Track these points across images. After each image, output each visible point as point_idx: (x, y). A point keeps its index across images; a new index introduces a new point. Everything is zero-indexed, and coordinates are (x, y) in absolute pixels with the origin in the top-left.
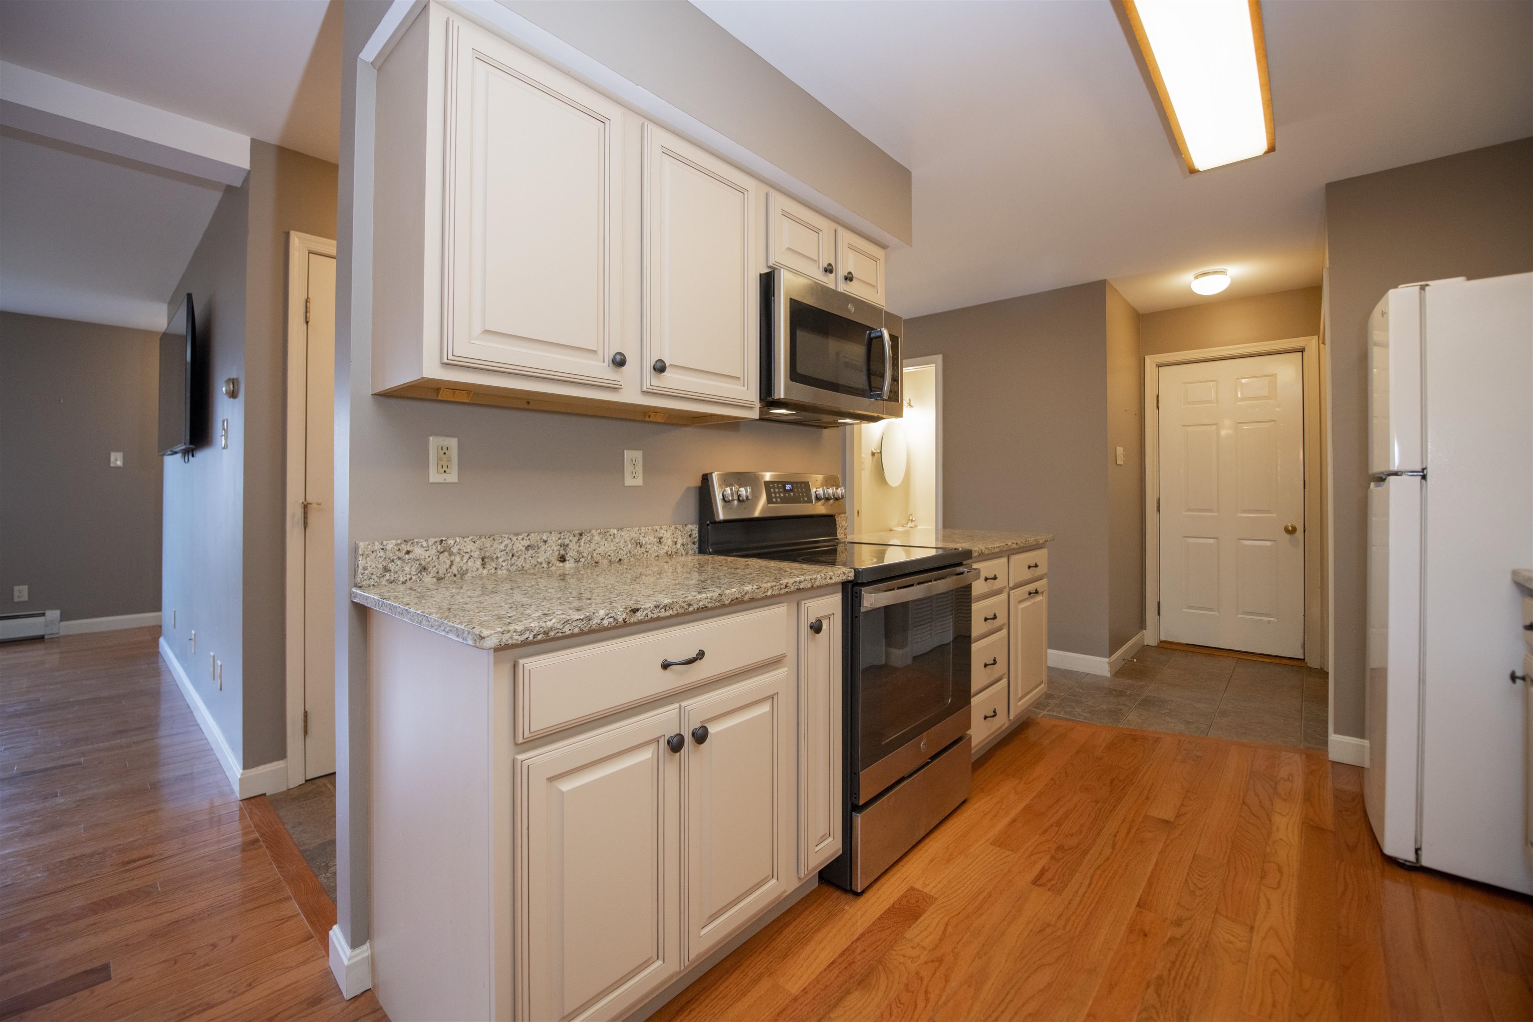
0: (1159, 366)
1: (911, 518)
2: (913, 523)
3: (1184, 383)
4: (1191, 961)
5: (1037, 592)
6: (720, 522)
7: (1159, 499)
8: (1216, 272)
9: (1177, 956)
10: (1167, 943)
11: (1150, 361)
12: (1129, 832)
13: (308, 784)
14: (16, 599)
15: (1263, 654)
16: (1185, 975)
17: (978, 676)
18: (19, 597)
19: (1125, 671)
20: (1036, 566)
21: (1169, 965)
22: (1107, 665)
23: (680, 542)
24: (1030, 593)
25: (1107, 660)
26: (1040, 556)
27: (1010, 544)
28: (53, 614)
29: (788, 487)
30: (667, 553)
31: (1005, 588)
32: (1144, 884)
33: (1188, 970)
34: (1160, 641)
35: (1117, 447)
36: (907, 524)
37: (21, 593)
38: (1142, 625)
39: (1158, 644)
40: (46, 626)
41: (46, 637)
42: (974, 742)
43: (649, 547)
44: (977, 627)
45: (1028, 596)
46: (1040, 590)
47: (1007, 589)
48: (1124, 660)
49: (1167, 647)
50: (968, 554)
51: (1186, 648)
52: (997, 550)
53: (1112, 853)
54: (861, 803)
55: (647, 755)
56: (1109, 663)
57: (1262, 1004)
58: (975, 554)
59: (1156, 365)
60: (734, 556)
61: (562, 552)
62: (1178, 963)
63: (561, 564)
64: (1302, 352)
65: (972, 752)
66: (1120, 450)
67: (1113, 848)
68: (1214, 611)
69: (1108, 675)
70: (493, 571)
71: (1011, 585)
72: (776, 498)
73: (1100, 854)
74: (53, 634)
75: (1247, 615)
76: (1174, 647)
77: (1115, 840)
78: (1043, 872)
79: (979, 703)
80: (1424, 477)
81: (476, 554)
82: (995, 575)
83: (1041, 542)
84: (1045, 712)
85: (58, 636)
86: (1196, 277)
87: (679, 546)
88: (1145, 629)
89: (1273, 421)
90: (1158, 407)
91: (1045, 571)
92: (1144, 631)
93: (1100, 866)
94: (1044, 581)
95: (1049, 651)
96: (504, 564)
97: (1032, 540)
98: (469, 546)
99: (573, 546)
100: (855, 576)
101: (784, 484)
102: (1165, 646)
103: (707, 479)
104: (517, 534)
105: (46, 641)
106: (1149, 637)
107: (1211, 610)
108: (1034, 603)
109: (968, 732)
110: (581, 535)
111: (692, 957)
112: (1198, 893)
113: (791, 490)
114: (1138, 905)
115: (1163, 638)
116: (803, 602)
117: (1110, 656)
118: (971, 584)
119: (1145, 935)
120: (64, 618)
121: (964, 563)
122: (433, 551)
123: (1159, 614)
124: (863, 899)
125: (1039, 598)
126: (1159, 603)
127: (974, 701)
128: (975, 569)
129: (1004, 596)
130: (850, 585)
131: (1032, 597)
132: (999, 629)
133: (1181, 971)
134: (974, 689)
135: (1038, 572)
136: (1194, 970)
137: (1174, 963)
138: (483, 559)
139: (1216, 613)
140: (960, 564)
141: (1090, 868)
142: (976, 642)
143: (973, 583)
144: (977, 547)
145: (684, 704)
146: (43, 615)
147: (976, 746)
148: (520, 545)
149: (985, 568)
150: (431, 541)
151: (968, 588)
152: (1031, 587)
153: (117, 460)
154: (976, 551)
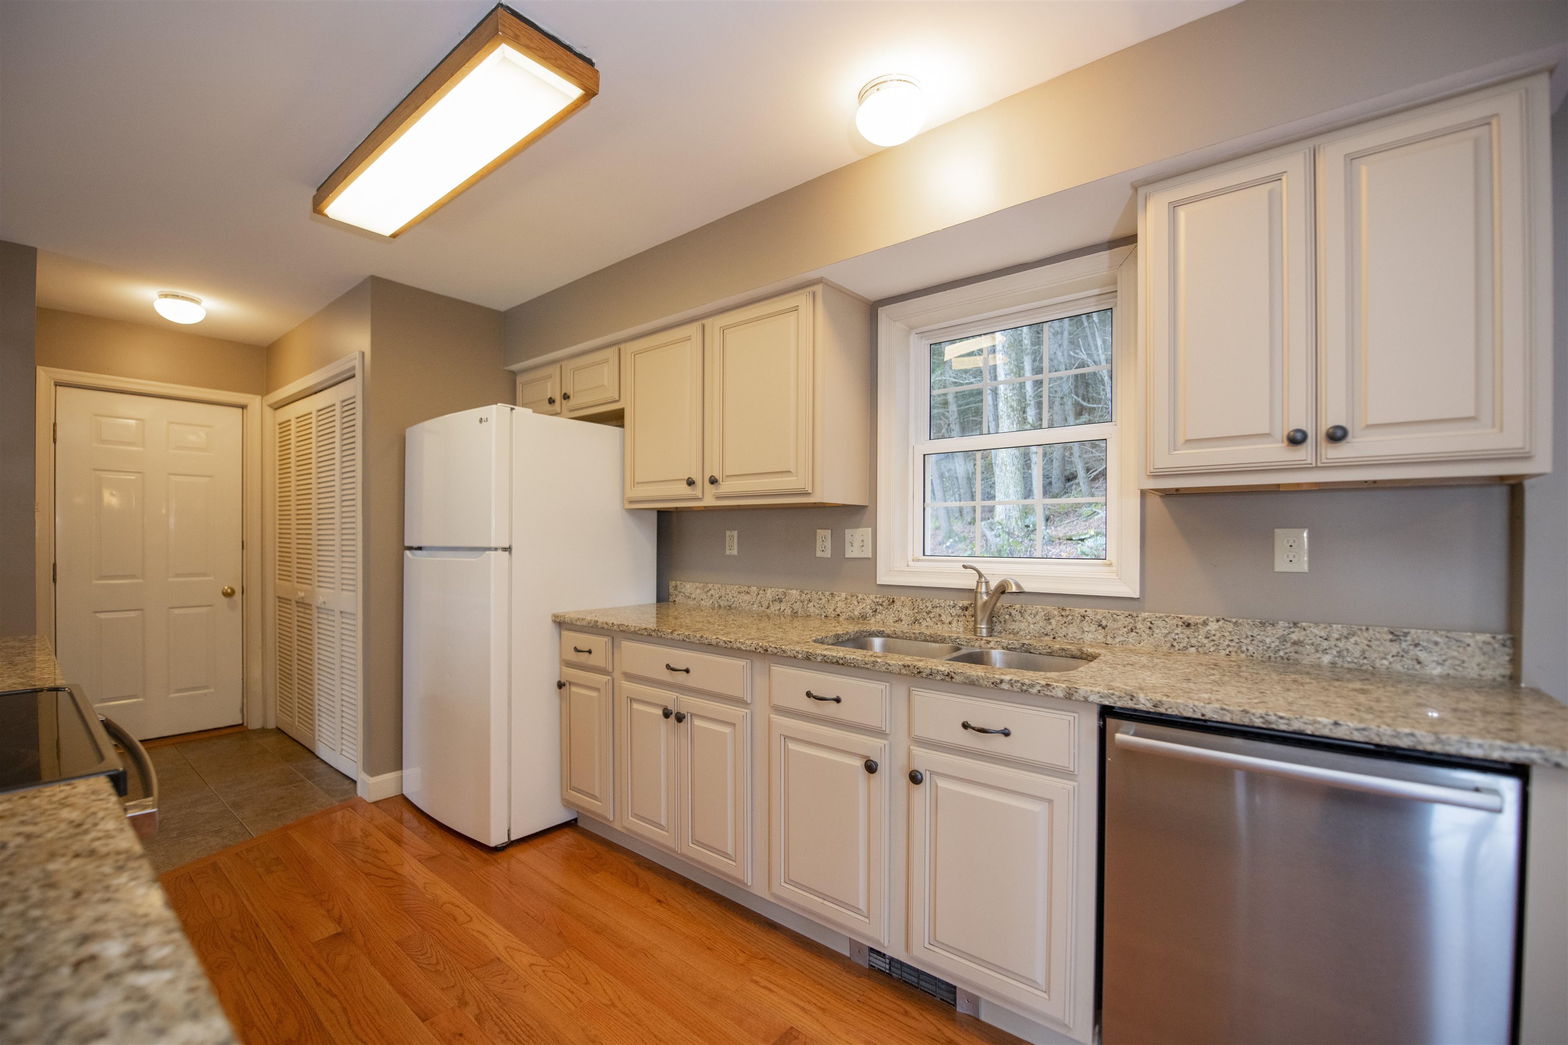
3: (96, 415)
4: (507, 1018)
9: (497, 1024)
10: (479, 1024)
12: (325, 972)
16: (519, 1031)
21: (503, 1036)
32: (401, 1000)
33: (515, 1026)
53: (340, 1001)
57: (567, 998)
59: (55, 382)
62: (504, 1029)
64: (243, 408)
67: (334, 996)
73: (332, 1012)
77: (324, 989)
93: (349, 1022)
112: (438, 967)
114: (423, 1021)
119: (461, 1035)
133: (513, 1031)
136: (517, 1021)
137: (502, 1032)
141: (344, 1032)
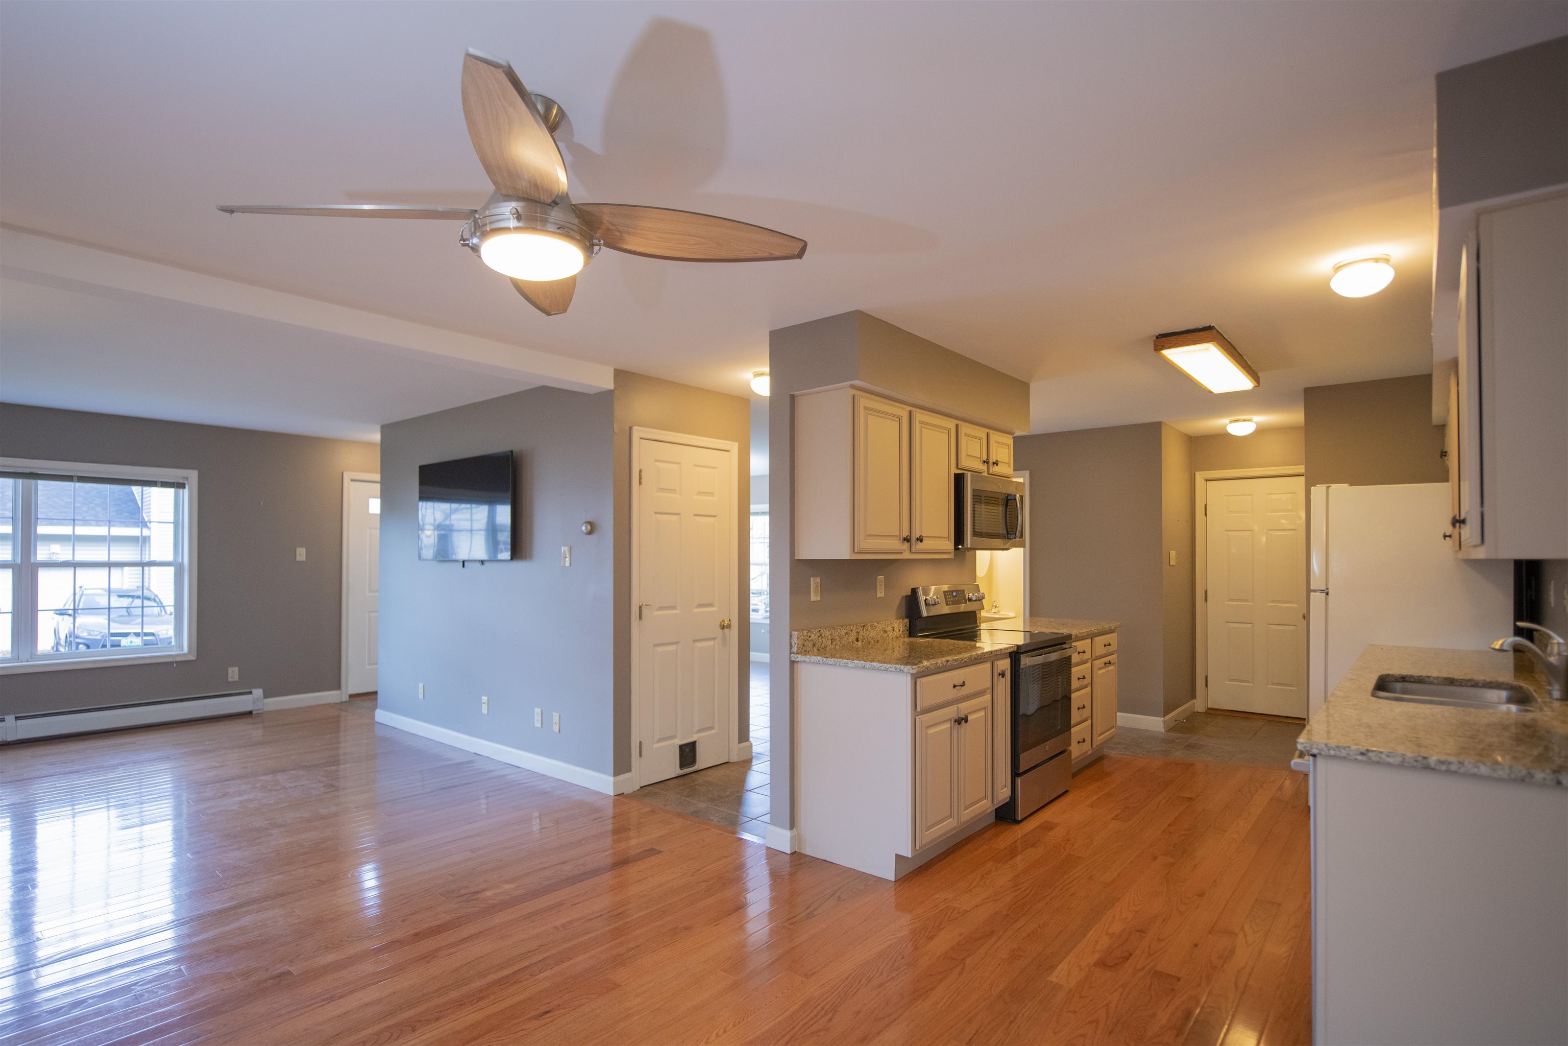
0: (1207, 480)
1: (994, 604)
2: (997, 609)
5: (1110, 663)
6: (924, 617)
7: (1207, 590)
8: (1245, 420)
11: (1200, 476)
13: (642, 789)
14: (230, 680)
15: (1287, 717)
17: (1075, 716)
18: (232, 677)
19: (1177, 728)
20: (1109, 645)
22: (1162, 723)
23: (901, 630)
24: (1105, 664)
25: (1162, 719)
26: (1112, 638)
27: (1093, 630)
28: (258, 692)
29: (954, 594)
30: (896, 636)
31: (1089, 659)
34: (1208, 709)
35: (1171, 552)
36: (991, 610)
37: (234, 673)
38: (1193, 695)
39: (1206, 711)
40: (254, 703)
41: (253, 712)
42: (1073, 757)
43: (889, 633)
44: (1075, 684)
45: (1103, 665)
46: (1112, 662)
47: (1091, 660)
48: (1176, 720)
49: (1213, 713)
50: (1069, 637)
51: (1227, 713)
52: (1085, 634)
54: (1021, 772)
55: (948, 725)
56: (1164, 722)
58: (1073, 637)
59: (1205, 480)
60: (933, 638)
61: (857, 636)
63: (857, 643)
65: (1073, 763)
66: (1173, 553)
68: (1250, 683)
69: (1163, 730)
70: (834, 646)
71: (1094, 657)
72: (950, 601)
74: (259, 710)
75: (1275, 685)
76: (1218, 712)
78: (1117, 815)
79: (1077, 732)
80: (1327, 594)
81: (829, 637)
82: (1084, 651)
83: (1113, 628)
84: (1116, 752)
85: (262, 711)
86: (1231, 422)
87: (901, 632)
88: (1196, 699)
89: (1295, 530)
90: (1206, 514)
91: (1116, 649)
92: (1195, 700)
94: (1115, 656)
95: (1118, 714)
96: (838, 643)
97: (1107, 626)
98: (828, 634)
99: (861, 633)
100: (1017, 649)
101: (953, 592)
102: (1212, 712)
103: (916, 592)
104: (842, 627)
105: (254, 716)
106: (1199, 705)
107: (1248, 682)
108: (1108, 670)
109: (1069, 748)
110: (864, 626)
111: (962, 822)
113: (956, 596)
115: (1210, 706)
116: (996, 662)
117: (1164, 716)
118: (1071, 656)
120: (266, 695)
121: (1067, 642)
122: (817, 636)
123: (1207, 685)
124: (1021, 824)
125: (1111, 667)
126: (1207, 677)
127: (1073, 730)
128: (1074, 646)
129: (1089, 665)
130: (1014, 654)
131: (1106, 667)
132: (1086, 687)
134: (1073, 722)
135: (1111, 649)
138: (832, 640)
139: (1251, 685)
140: (1064, 643)
142: (1075, 692)
143: (1072, 655)
144: (1074, 632)
145: (958, 705)
146: (251, 693)
147: (1075, 759)
148: (843, 633)
149: (1080, 645)
150: (817, 630)
151: (1069, 658)
152: (1106, 659)
153: (301, 554)
154: (1073, 635)
